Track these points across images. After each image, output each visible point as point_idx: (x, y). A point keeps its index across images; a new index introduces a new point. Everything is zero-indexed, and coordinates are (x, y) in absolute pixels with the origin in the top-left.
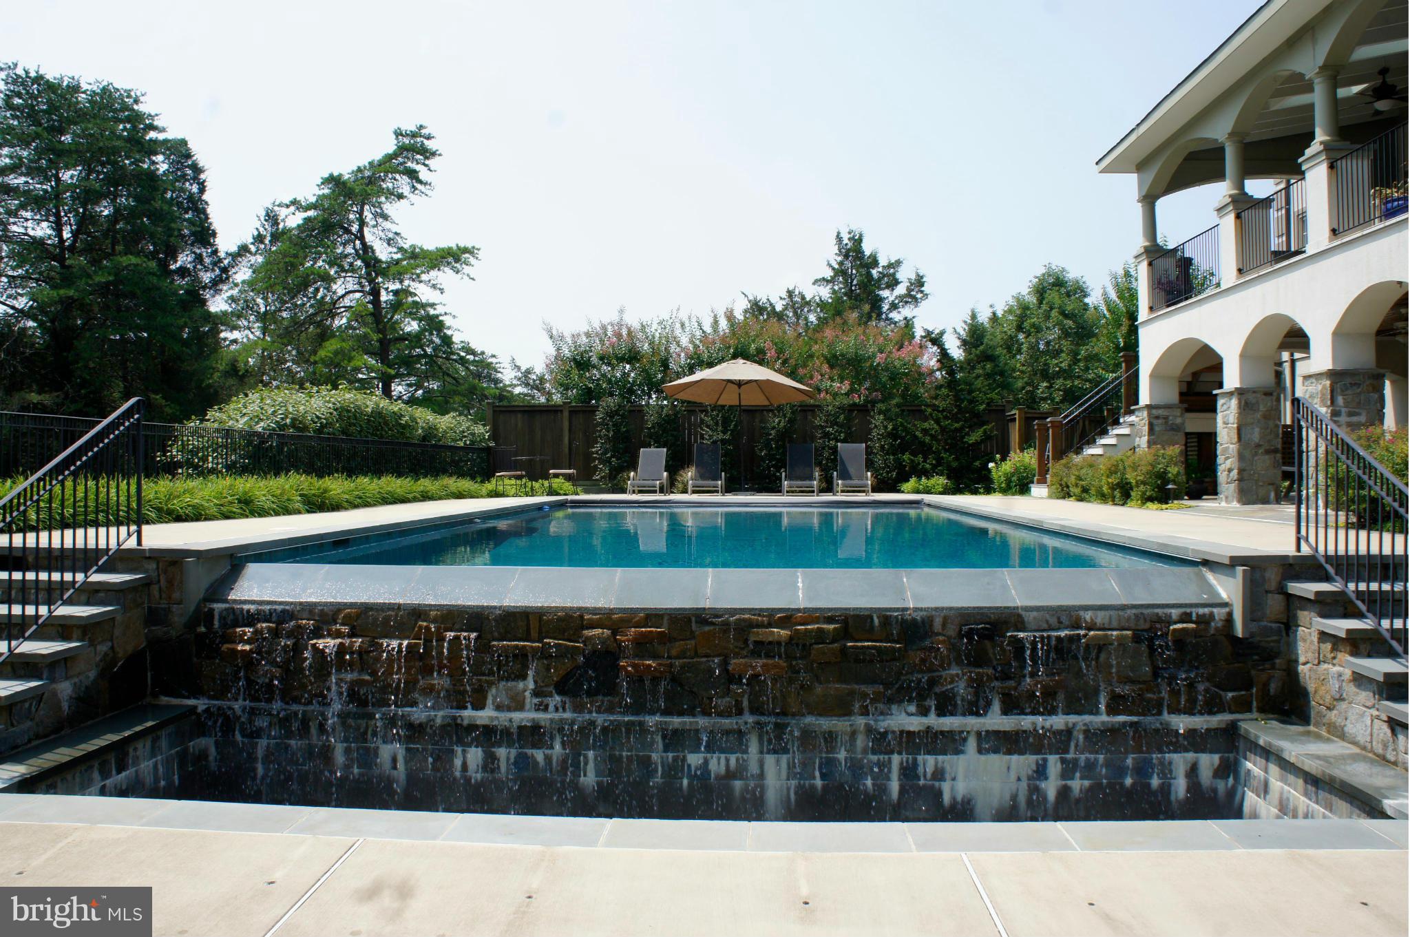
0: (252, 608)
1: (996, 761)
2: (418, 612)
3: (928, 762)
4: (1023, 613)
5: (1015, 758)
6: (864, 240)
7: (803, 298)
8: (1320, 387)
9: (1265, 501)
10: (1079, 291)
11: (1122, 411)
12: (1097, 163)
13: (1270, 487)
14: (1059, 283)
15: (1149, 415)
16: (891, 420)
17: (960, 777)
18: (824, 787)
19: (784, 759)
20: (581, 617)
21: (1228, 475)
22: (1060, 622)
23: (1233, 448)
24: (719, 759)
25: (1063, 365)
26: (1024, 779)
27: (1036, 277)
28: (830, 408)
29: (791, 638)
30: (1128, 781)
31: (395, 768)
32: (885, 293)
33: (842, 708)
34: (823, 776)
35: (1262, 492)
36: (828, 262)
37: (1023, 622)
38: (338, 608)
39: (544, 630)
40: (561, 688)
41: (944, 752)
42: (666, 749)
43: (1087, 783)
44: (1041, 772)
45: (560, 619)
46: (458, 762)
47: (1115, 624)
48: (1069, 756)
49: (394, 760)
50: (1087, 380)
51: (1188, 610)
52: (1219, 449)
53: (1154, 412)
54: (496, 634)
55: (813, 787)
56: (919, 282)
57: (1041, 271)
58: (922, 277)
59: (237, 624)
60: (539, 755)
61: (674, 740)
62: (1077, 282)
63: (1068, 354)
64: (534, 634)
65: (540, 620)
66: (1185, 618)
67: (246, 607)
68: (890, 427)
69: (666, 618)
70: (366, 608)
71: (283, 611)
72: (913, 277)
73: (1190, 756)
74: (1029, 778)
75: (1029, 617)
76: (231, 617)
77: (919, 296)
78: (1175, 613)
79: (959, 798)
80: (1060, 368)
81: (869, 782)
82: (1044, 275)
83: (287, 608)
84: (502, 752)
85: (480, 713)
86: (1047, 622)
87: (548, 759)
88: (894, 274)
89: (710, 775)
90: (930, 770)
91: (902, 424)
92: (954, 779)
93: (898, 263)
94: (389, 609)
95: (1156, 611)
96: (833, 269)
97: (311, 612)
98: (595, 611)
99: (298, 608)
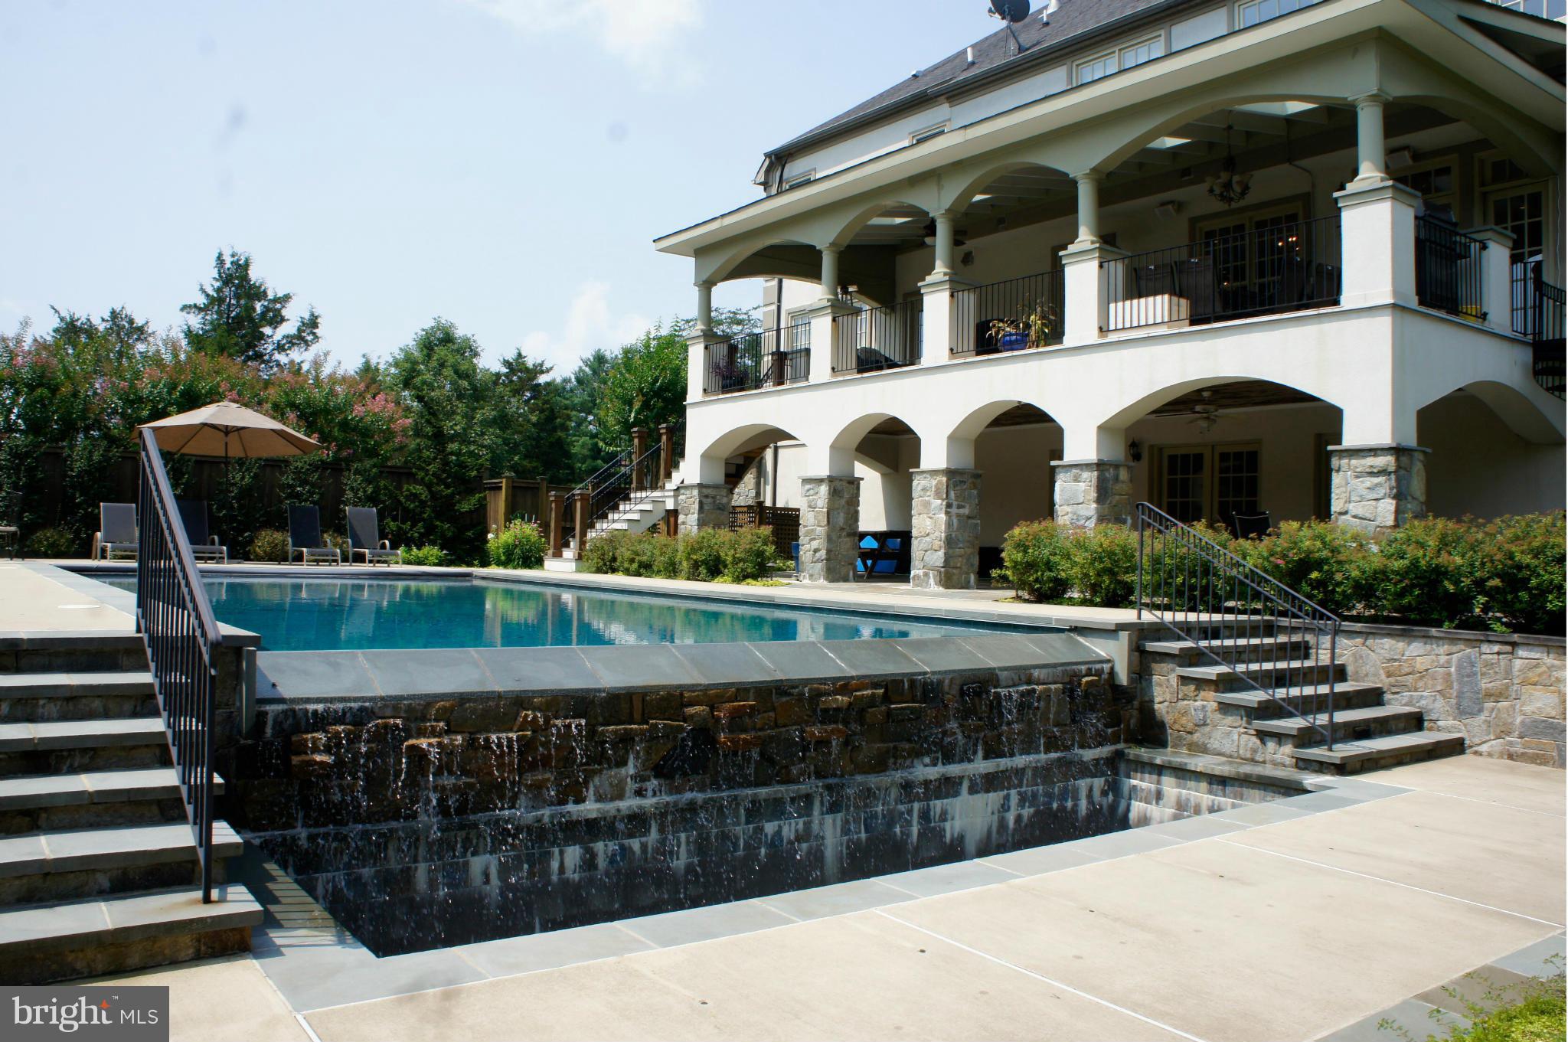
0: (320, 707)
1: (980, 799)
2: (520, 700)
3: (937, 805)
4: (999, 673)
5: (991, 795)
6: (251, 268)
7: (131, 322)
8: (934, 482)
9: (846, 580)
10: (468, 350)
11: (634, 485)
12: (654, 241)
13: (850, 567)
14: (447, 339)
15: (700, 493)
16: (369, 481)
17: (957, 817)
18: (868, 839)
19: (839, 816)
20: (681, 694)
21: (814, 555)
22: (1020, 680)
23: (821, 531)
24: (790, 824)
25: (458, 428)
26: (996, 812)
27: (423, 330)
28: (299, 464)
29: (850, 704)
30: (1055, 806)
31: (487, 881)
32: (267, 330)
33: (880, 765)
34: (867, 831)
35: (843, 571)
36: (201, 286)
37: (998, 680)
38: (430, 700)
39: (646, 712)
40: (659, 771)
41: (946, 797)
42: (748, 822)
43: (1032, 810)
44: (1005, 807)
45: (662, 699)
46: (555, 865)
47: (1050, 680)
48: (1023, 789)
49: (486, 875)
50: (483, 446)
51: (1090, 666)
52: (802, 531)
53: (706, 491)
54: (600, 719)
55: (859, 839)
56: (312, 323)
57: (429, 324)
58: (317, 318)
59: (298, 729)
60: (635, 844)
61: (756, 812)
62: (468, 339)
63: (463, 417)
64: (637, 716)
65: (643, 700)
66: (1089, 673)
67: (311, 707)
68: (370, 490)
69: (752, 691)
70: (462, 699)
71: (362, 709)
72: (307, 316)
73: (1089, 780)
74: (999, 812)
75: (1003, 675)
76: (290, 721)
77: (310, 338)
78: (1083, 668)
79: (956, 835)
80: (455, 431)
81: (898, 830)
82: (433, 328)
83: (367, 704)
84: (599, 846)
85: (581, 807)
86: (1013, 679)
87: (644, 847)
88: (279, 311)
89: (782, 841)
90: (938, 810)
91: (386, 488)
92: (953, 819)
93: (287, 298)
94: (488, 699)
95: (1074, 667)
96: (208, 295)
97: (396, 708)
98: (692, 688)
99: (379, 704)
